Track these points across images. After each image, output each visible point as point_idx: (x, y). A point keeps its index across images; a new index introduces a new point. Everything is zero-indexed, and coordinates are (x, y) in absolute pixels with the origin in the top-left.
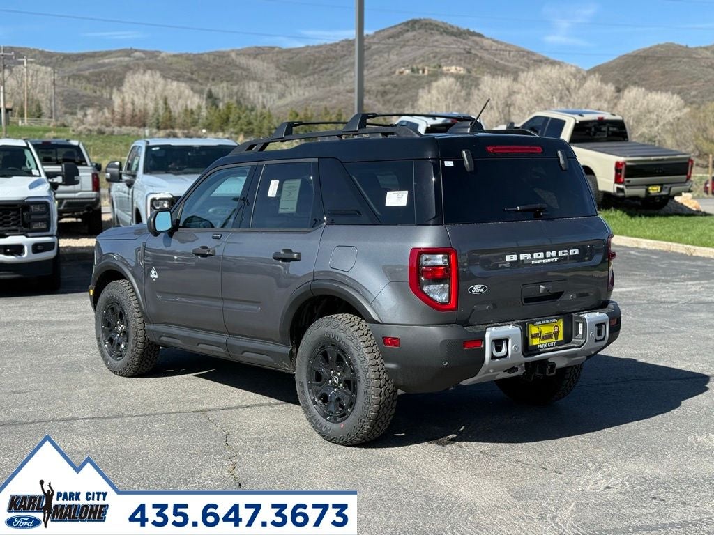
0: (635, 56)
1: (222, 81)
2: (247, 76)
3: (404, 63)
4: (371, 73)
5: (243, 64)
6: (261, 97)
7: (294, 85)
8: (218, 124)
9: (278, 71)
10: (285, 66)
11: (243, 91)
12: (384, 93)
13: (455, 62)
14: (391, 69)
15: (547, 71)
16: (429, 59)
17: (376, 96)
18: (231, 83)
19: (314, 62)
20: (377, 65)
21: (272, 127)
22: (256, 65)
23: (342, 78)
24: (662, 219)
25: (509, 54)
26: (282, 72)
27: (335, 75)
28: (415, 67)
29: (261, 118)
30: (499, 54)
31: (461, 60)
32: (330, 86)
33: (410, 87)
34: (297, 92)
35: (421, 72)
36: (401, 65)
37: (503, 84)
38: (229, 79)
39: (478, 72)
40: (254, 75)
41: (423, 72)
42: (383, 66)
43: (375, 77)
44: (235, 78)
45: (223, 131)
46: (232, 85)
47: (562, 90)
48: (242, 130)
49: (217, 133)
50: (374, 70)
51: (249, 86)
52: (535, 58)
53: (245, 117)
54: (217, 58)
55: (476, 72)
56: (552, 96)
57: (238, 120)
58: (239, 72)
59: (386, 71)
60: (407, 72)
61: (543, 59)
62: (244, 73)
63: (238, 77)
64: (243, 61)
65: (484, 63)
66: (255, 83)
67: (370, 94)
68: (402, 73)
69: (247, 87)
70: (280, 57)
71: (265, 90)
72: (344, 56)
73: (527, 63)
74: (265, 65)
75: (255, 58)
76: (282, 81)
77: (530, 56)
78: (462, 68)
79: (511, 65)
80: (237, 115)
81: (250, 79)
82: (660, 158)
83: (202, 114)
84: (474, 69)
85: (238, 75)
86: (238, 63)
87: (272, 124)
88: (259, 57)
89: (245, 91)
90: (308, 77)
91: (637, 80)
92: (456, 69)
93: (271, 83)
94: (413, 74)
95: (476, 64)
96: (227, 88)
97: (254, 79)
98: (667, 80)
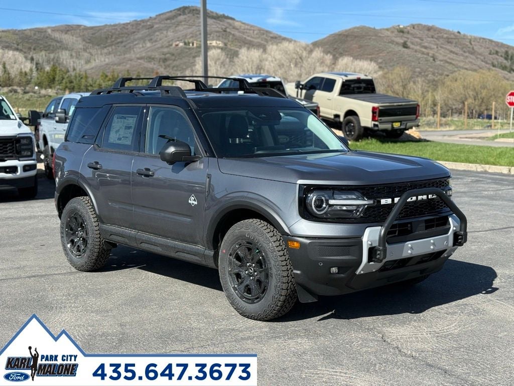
0: (340, 35)
1: (41, 51)
2: (60, 47)
3: (178, 38)
4: (155, 45)
5: (57, 38)
6: (72, 63)
7: (97, 54)
8: (47, 83)
9: (84, 43)
10: (90, 40)
11: (58, 58)
12: (165, 60)
13: (215, 38)
14: (169, 42)
15: (286, 44)
16: (196, 35)
17: (159, 62)
18: (48, 52)
19: (112, 36)
20: (158, 40)
21: (88, 85)
22: (67, 38)
23: (133, 48)
24: (402, 144)
25: (253, 32)
26: (87, 45)
27: (127, 47)
28: (186, 41)
29: (79, 78)
30: (247, 32)
31: (219, 36)
32: (124, 55)
33: (183, 55)
34: (99, 58)
35: (191, 45)
36: (177, 39)
37: (255, 54)
38: (47, 49)
39: (232, 45)
40: (66, 46)
41: (193, 45)
42: (163, 40)
43: (158, 48)
44: (51, 48)
45: (51, 88)
46: (49, 53)
47: (297, 59)
48: (66, 87)
49: (47, 90)
50: (157, 43)
51: (62, 54)
52: (271, 35)
53: (67, 78)
54: (37, 32)
55: (230, 45)
56: (290, 62)
57: (62, 80)
58: (54, 43)
59: (166, 44)
60: (181, 44)
61: (277, 36)
62: (58, 44)
63: (53, 47)
64: (57, 35)
65: (236, 39)
66: (67, 52)
67: (154, 61)
68: (177, 45)
69: (61, 55)
70: (85, 33)
71: (75, 57)
72: (134, 32)
73: (266, 39)
74: (75, 38)
75: (66, 33)
76: (88, 50)
77: (268, 34)
78: (220, 42)
79: (256, 41)
80: (61, 76)
81: (63, 49)
82: (400, 104)
83: (34, 75)
84: (229, 43)
85: (53, 45)
86: (53, 37)
87: (88, 83)
88: (70, 32)
89: (60, 58)
90: (108, 48)
91: (342, 52)
92: (216, 43)
93: (79, 52)
94: (185, 46)
95: (230, 39)
96: (46, 56)
97: (66, 49)
98: (362, 52)
